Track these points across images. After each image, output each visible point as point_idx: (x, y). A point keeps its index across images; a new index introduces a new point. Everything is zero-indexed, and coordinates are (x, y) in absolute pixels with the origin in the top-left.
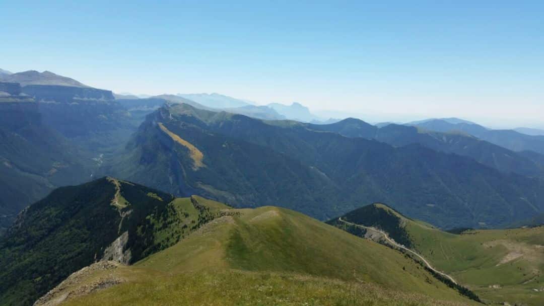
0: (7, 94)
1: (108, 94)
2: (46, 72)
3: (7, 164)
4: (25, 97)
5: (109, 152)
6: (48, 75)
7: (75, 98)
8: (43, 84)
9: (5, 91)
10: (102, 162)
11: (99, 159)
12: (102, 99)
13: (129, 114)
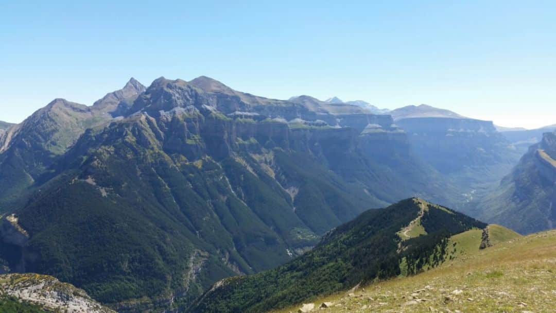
0: (378, 126)
1: (489, 124)
2: (423, 105)
3: (366, 191)
4: (395, 129)
5: (484, 188)
6: (424, 108)
7: (450, 130)
8: (419, 117)
9: (376, 123)
10: (472, 198)
11: (470, 196)
12: (481, 130)
13: (513, 147)
